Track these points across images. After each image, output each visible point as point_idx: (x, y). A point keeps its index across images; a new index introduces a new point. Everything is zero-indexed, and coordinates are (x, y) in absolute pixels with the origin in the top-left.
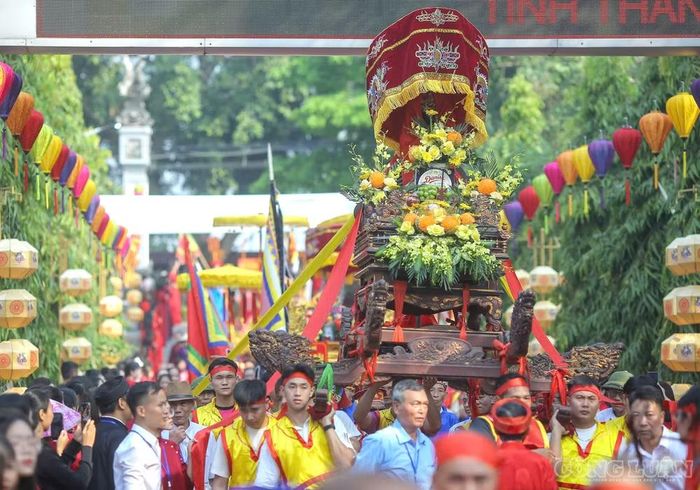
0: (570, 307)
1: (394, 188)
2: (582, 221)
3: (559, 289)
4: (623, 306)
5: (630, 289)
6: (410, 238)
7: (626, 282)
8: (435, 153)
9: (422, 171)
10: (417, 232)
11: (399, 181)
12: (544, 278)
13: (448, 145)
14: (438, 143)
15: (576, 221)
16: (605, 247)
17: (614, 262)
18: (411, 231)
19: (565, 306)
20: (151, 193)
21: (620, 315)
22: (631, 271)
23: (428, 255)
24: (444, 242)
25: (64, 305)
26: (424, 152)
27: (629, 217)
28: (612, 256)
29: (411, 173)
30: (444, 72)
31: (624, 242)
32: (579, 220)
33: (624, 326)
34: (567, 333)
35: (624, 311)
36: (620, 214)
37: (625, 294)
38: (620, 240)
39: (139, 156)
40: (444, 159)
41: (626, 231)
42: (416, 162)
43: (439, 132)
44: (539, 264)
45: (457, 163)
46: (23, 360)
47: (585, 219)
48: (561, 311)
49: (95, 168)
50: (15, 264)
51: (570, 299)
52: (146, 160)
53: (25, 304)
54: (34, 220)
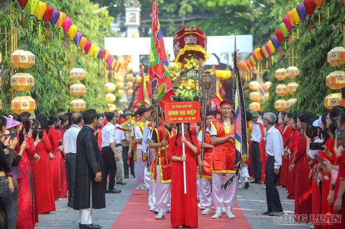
0: (303, 85)
1: (178, 76)
2: (308, 45)
3: (298, 76)
4: (320, 83)
5: (322, 75)
6: (182, 90)
7: (321, 72)
8: (191, 66)
9: (188, 71)
10: (184, 88)
11: (180, 74)
12: (293, 72)
13: (194, 64)
14: (192, 64)
15: (305, 45)
16: (312, 56)
17: (317, 63)
18: (182, 88)
19: (300, 84)
21: (319, 87)
22: (323, 67)
23: (186, 95)
24: (191, 91)
25: (72, 84)
26: (188, 66)
27: (324, 41)
28: (315, 60)
29: (185, 72)
30: (193, 44)
31: (320, 53)
32: (306, 44)
33: (321, 92)
34: (301, 97)
35: (321, 85)
36: (320, 40)
37: (320, 77)
38: (319, 52)
39: (135, 21)
40: (193, 68)
41: (321, 48)
42: (186, 69)
43: (192, 60)
44: (291, 65)
45: (197, 69)
46: (26, 105)
47: (309, 43)
48: (299, 87)
49: (106, 25)
50: (21, 61)
51: (303, 81)
52: (138, 23)
53: (27, 80)
54: (55, 45)
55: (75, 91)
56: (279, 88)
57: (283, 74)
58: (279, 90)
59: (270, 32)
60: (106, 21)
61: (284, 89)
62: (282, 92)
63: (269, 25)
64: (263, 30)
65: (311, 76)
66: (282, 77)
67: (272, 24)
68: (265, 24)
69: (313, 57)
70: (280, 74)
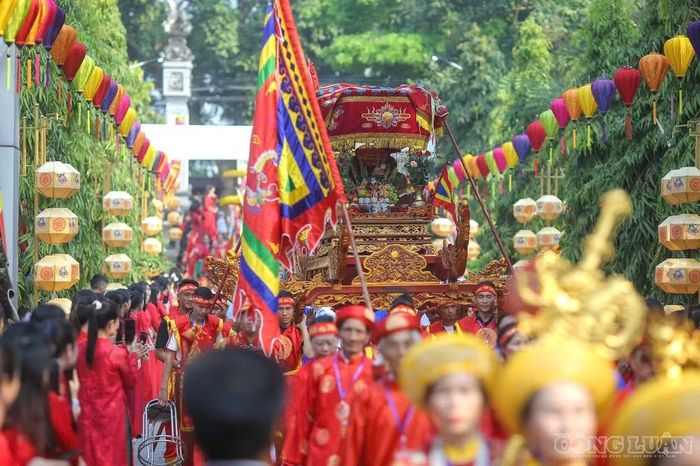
0: (573, 233)
2: (585, 154)
3: (562, 216)
12: (549, 206)
15: (580, 153)
16: (606, 177)
19: (568, 232)
20: (191, 123)
21: (619, 240)
25: (106, 225)
27: (629, 150)
31: (623, 173)
32: (582, 152)
33: (622, 250)
35: (622, 237)
36: (620, 147)
38: (620, 171)
39: (182, 89)
41: (625, 163)
44: (545, 193)
46: (65, 273)
47: (588, 151)
48: (564, 236)
49: (139, 98)
50: (57, 184)
51: (573, 225)
52: (187, 92)
53: (67, 221)
54: (79, 145)
55: (113, 237)
56: (521, 238)
57: (529, 209)
58: (521, 241)
59: (473, 119)
60: (139, 91)
61: (531, 240)
62: (526, 245)
63: (471, 105)
64: (460, 116)
65: (591, 216)
66: (526, 215)
67: (477, 104)
68: (463, 103)
69: (608, 179)
70: (523, 210)
